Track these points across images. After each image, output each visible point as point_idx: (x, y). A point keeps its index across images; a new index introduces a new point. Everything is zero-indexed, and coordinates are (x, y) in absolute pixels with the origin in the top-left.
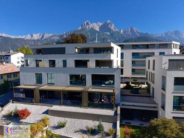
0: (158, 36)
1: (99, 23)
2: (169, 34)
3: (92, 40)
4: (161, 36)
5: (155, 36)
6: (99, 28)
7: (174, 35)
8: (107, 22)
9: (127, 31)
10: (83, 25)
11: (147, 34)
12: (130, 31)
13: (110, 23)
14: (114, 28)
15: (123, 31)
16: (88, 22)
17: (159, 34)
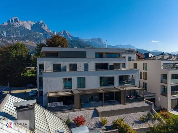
0: (86, 41)
1: (30, 21)
2: (94, 40)
3: (23, 39)
4: (88, 41)
5: (84, 41)
6: (31, 27)
7: (98, 41)
8: (40, 22)
9: (60, 33)
10: (11, 21)
11: (78, 38)
12: (63, 34)
13: (43, 23)
14: (47, 29)
15: (56, 33)
16: (17, 19)
17: (87, 40)
